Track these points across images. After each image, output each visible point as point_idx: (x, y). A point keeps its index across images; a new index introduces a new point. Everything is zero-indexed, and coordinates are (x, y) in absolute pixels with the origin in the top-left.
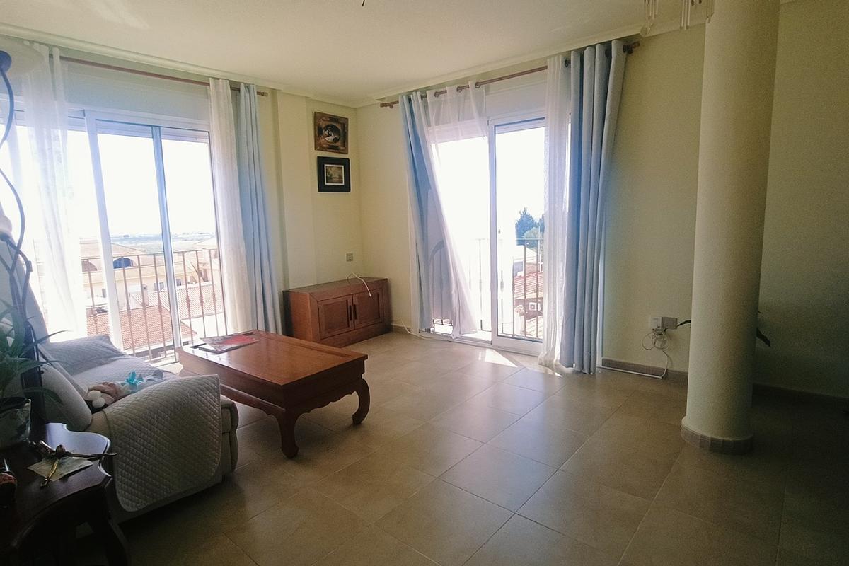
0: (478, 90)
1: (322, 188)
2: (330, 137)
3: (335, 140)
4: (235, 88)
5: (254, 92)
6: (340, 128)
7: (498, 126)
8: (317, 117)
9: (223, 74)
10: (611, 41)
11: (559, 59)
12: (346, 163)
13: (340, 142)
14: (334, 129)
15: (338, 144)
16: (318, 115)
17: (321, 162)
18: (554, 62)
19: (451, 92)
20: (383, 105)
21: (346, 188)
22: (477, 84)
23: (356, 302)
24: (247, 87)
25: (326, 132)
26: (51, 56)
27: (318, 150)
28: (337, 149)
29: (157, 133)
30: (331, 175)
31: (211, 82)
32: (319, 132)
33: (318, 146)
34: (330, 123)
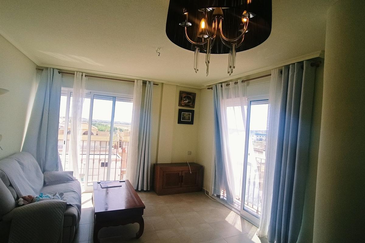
0: (243, 84)
1: (180, 122)
2: (186, 101)
3: (189, 102)
4: (144, 83)
5: (152, 83)
6: (192, 98)
7: (252, 101)
8: (181, 93)
9: (139, 78)
10: (303, 61)
11: (276, 70)
12: (193, 112)
13: (191, 103)
14: (189, 98)
15: (190, 104)
16: (181, 92)
17: (180, 111)
18: (274, 72)
19: (232, 84)
20: (208, 89)
21: (191, 123)
22: (242, 81)
23: (183, 175)
24: (150, 82)
25: (185, 99)
26: (82, 75)
27: (180, 106)
28: (189, 106)
29: (114, 99)
30: (185, 117)
31: (135, 81)
32: (181, 99)
33: (180, 104)
34: (187, 95)
